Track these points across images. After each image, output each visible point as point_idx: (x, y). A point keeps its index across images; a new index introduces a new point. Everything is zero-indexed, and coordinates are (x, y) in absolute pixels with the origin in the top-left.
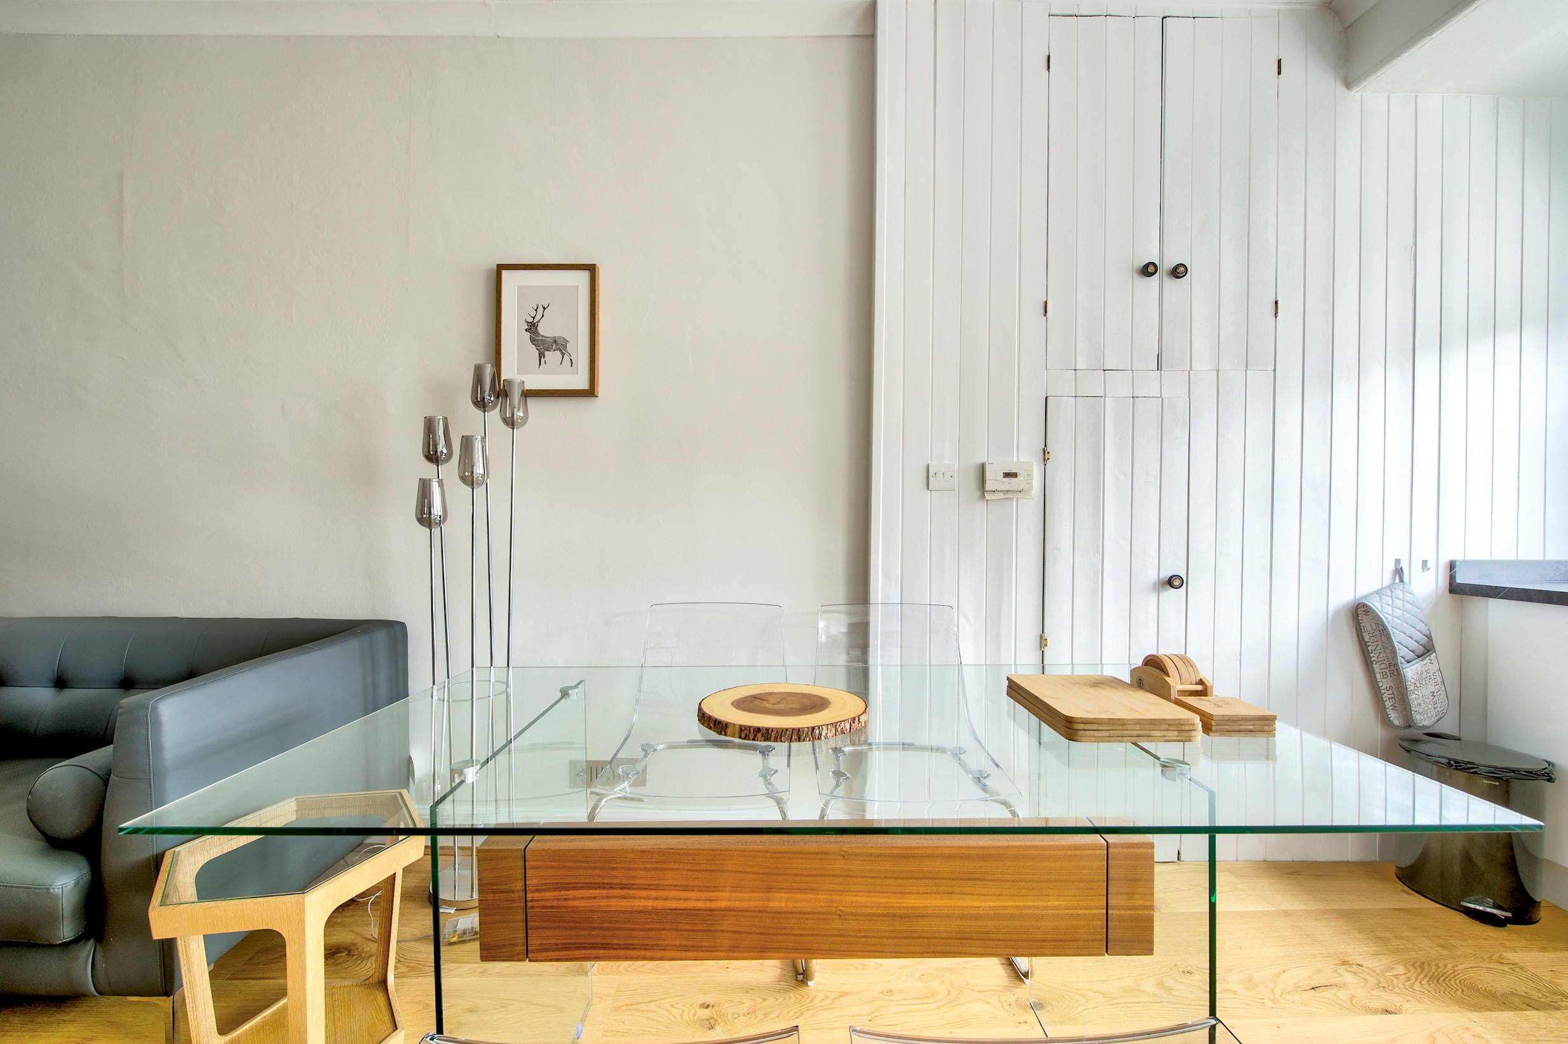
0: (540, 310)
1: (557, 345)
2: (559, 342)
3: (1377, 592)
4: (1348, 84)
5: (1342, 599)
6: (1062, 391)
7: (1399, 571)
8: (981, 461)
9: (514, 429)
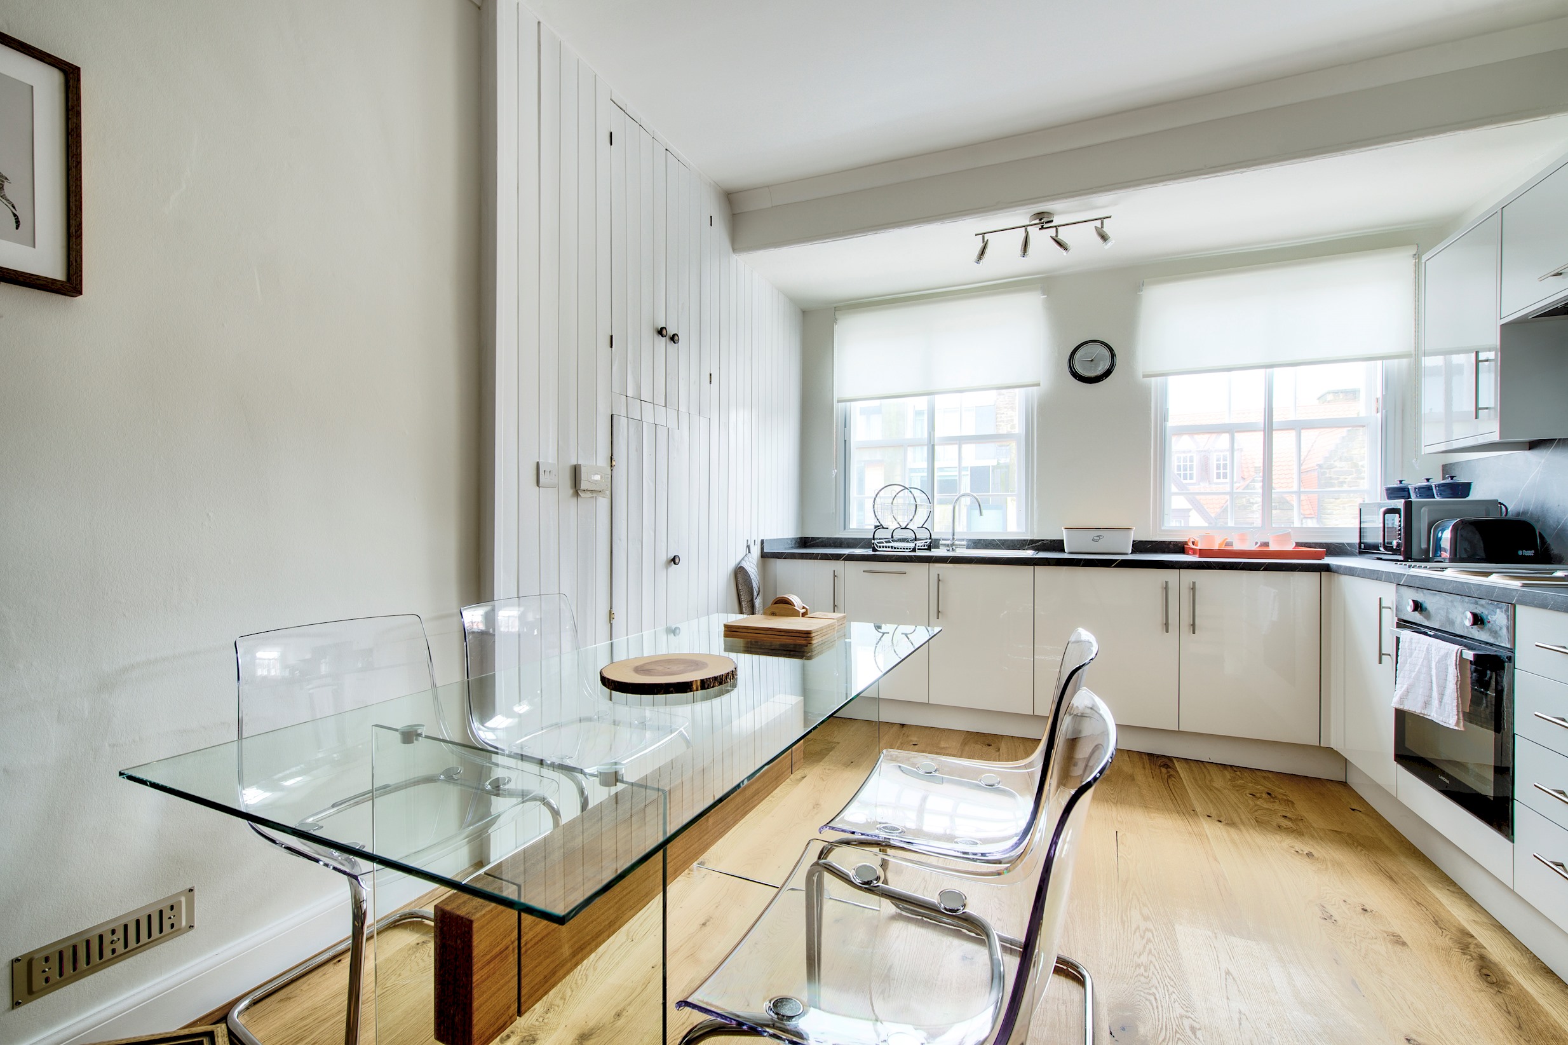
4: (734, 250)
5: (732, 565)
6: (620, 410)
7: (748, 547)
8: (574, 462)
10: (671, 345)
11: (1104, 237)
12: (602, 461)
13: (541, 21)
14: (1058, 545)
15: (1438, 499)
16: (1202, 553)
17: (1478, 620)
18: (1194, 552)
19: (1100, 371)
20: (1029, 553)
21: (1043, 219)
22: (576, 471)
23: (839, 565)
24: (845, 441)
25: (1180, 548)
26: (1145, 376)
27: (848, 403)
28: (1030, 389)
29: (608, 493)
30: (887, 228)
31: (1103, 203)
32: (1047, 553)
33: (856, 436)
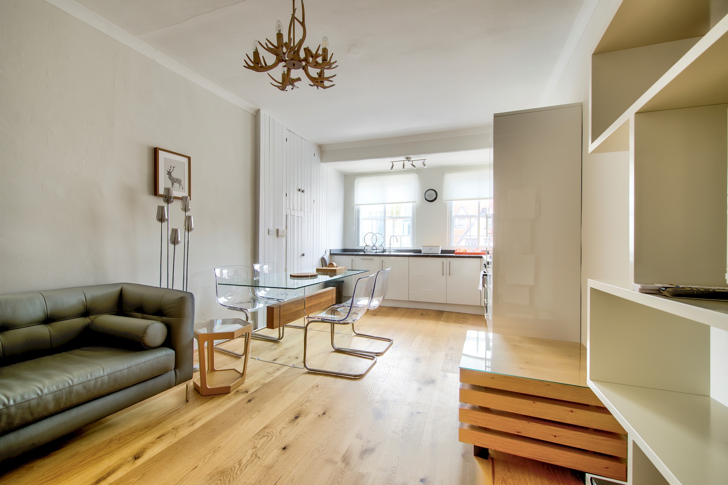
0: (172, 168)
1: (178, 181)
2: (178, 180)
3: (324, 255)
4: (321, 162)
5: (320, 257)
6: (289, 213)
7: (326, 251)
8: (277, 228)
9: (186, 212)
10: (302, 193)
11: (424, 165)
12: (284, 228)
13: (270, 115)
14: (420, 251)
16: (458, 253)
18: (456, 253)
19: (433, 198)
20: (411, 254)
21: (408, 159)
22: (278, 230)
23: (354, 257)
24: (358, 218)
26: (445, 201)
27: (359, 206)
28: (414, 203)
29: (286, 236)
30: (366, 159)
31: (423, 157)
32: (417, 254)
33: (362, 216)
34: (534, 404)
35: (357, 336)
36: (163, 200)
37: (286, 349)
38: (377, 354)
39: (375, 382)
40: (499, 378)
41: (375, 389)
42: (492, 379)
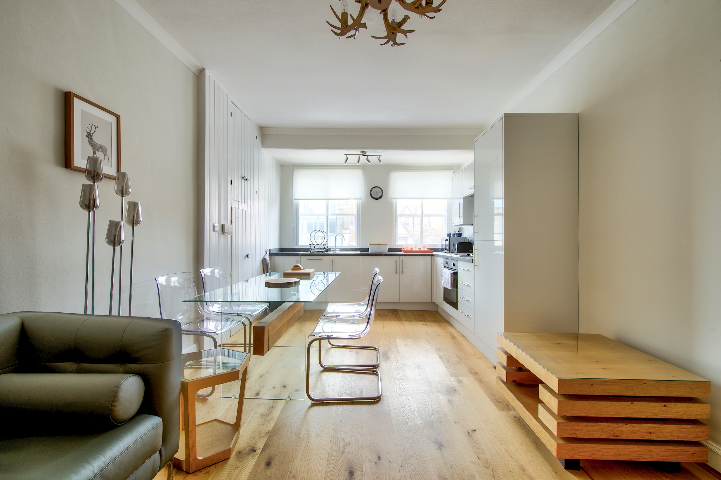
0: (94, 128)
1: (102, 150)
2: (103, 148)
3: (264, 256)
4: (262, 147)
5: (262, 258)
6: (233, 206)
7: (266, 251)
8: (222, 223)
9: (123, 197)
10: (246, 182)
11: (380, 161)
12: (229, 223)
13: (215, 80)
14: (367, 250)
15: (456, 237)
16: (405, 251)
17: (454, 265)
18: (403, 251)
19: (379, 197)
20: (359, 252)
21: (364, 153)
22: (223, 226)
23: (298, 257)
24: (297, 213)
25: (400, 250)
27: (298, 200)
28: (359, 200)
29: (231, 233)
30: (317, 149)
31: (379, 152)
32: (364, 252)
33: (301, 212)
34: (632, 404)
35: (333, 347)
36: (86, 176)
37: (261, 376)
38: (374, 367)
39: (400, 403)
40: (599, 383)
41: (407, 411)
42: (591, 386)
